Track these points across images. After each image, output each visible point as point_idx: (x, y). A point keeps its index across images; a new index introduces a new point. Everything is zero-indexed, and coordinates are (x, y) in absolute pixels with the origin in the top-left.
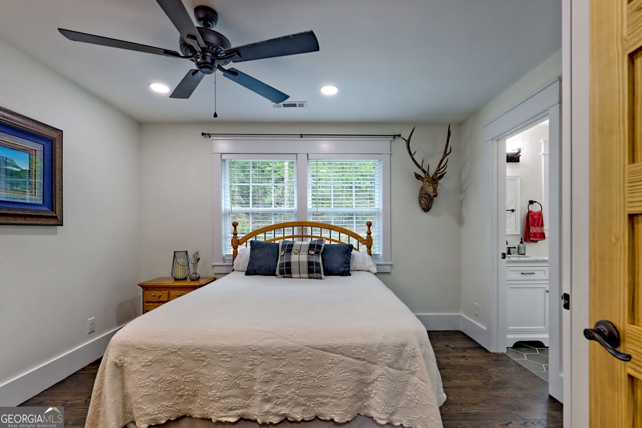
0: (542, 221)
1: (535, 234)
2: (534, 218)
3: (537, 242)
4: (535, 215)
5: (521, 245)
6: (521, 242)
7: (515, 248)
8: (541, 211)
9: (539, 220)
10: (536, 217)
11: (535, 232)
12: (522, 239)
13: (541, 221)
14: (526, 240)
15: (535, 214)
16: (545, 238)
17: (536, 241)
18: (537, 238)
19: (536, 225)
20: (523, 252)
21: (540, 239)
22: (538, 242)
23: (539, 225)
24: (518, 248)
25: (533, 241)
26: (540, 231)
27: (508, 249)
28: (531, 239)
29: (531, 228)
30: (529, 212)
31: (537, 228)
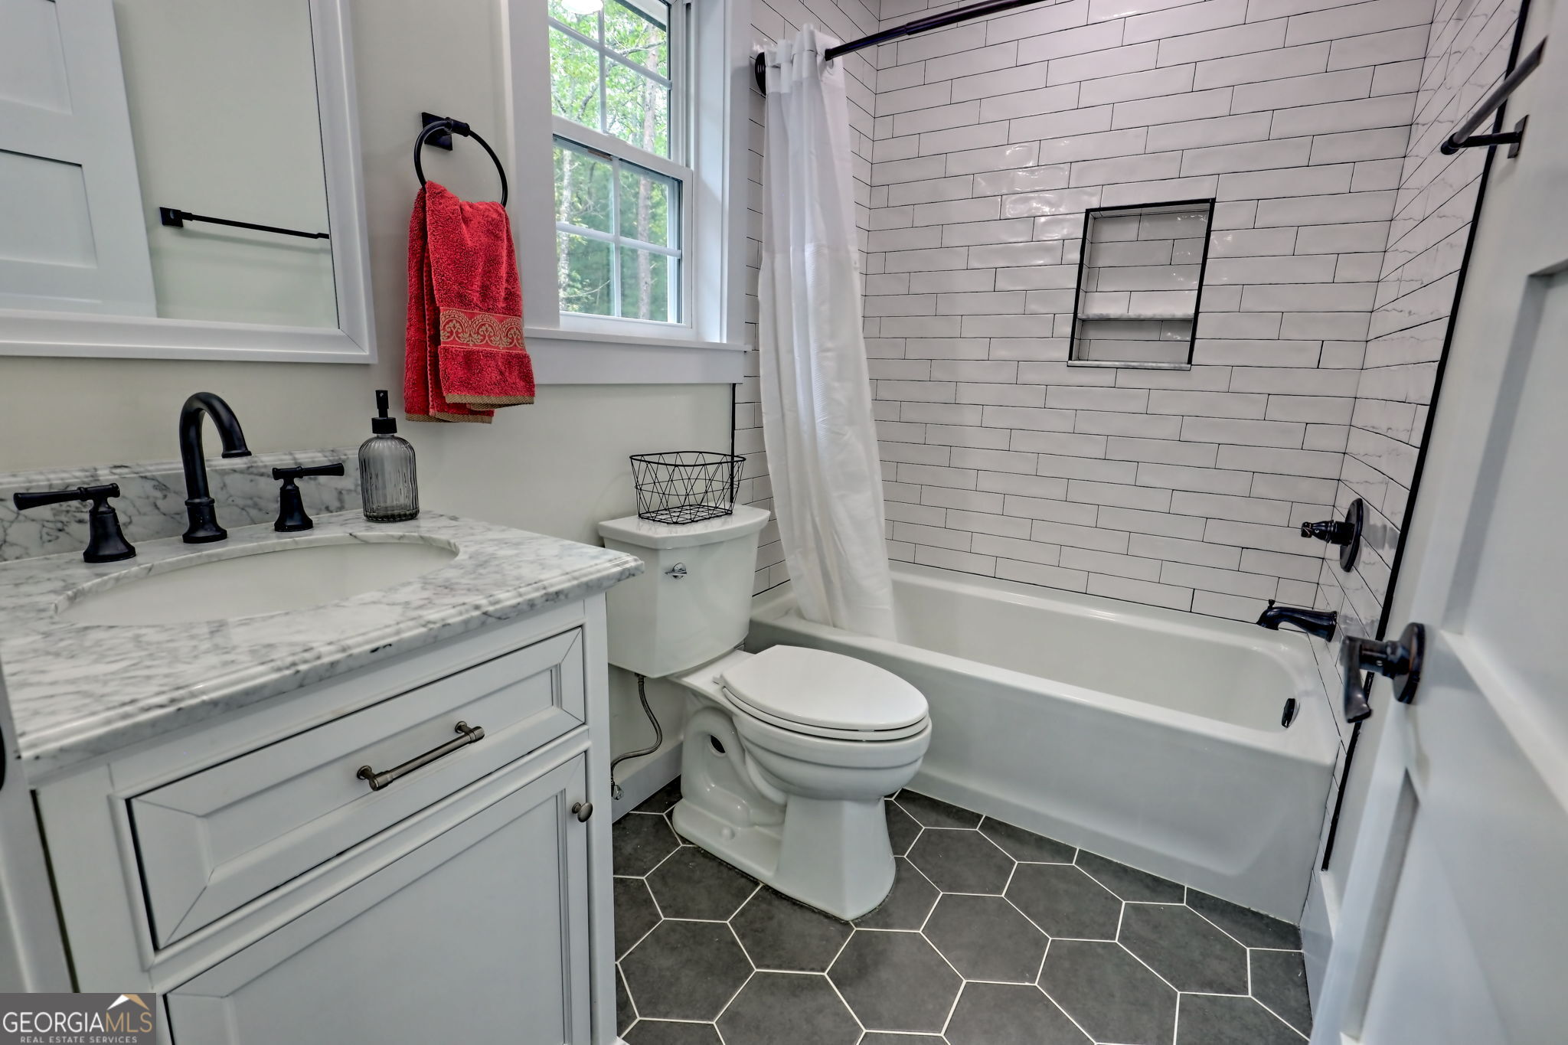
0: (512, 276)
1: (470, 359)
2: (462, 243)
3: (490, 414)
4: (466, 221)
5: (384, 447)
6: (384, 426)
7: (337, 470)
8: (504, 203)
9: (492, 262)
10: (470, 238)
11: (471, 347)
12: (382, 400)
13: (503, 271)
14: (418, 408)
15: (464, 215)
16: (532, 394)
17: (484, 414)
18: (489, 393)
19: (476, 297)
20: (395, 496)
21: (504, 400)
22: (494, 419)
23: (496, 300)
24: (364, 465)
25: (463, 411)
26: (500, 345)
27: (281, 482)
28: (451, 398)
29: (442, 319)
30: (421, 197)
31: (481, 317)
